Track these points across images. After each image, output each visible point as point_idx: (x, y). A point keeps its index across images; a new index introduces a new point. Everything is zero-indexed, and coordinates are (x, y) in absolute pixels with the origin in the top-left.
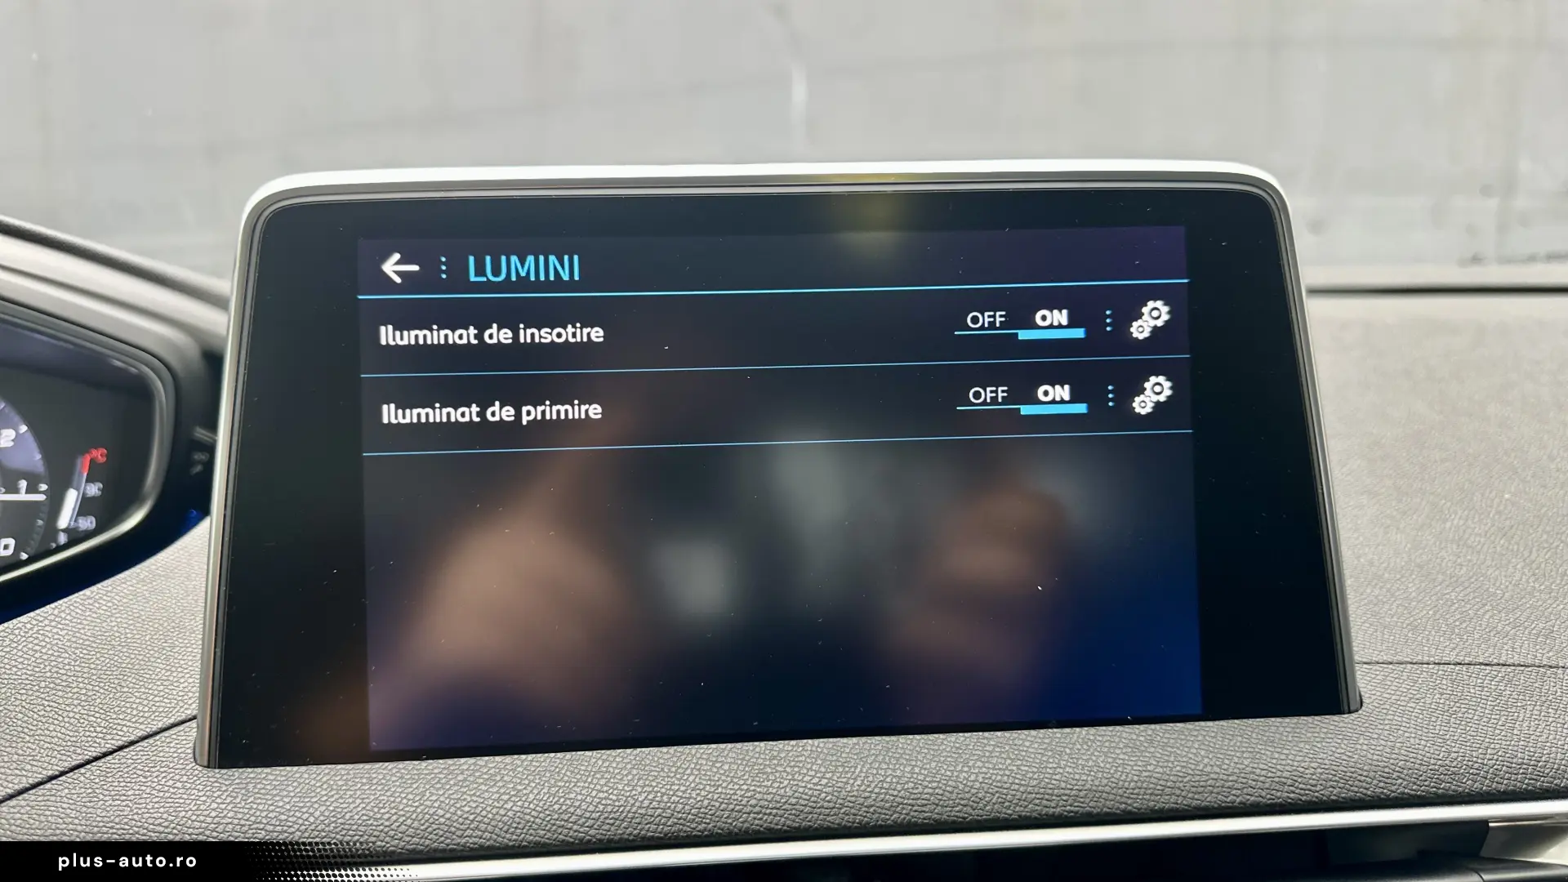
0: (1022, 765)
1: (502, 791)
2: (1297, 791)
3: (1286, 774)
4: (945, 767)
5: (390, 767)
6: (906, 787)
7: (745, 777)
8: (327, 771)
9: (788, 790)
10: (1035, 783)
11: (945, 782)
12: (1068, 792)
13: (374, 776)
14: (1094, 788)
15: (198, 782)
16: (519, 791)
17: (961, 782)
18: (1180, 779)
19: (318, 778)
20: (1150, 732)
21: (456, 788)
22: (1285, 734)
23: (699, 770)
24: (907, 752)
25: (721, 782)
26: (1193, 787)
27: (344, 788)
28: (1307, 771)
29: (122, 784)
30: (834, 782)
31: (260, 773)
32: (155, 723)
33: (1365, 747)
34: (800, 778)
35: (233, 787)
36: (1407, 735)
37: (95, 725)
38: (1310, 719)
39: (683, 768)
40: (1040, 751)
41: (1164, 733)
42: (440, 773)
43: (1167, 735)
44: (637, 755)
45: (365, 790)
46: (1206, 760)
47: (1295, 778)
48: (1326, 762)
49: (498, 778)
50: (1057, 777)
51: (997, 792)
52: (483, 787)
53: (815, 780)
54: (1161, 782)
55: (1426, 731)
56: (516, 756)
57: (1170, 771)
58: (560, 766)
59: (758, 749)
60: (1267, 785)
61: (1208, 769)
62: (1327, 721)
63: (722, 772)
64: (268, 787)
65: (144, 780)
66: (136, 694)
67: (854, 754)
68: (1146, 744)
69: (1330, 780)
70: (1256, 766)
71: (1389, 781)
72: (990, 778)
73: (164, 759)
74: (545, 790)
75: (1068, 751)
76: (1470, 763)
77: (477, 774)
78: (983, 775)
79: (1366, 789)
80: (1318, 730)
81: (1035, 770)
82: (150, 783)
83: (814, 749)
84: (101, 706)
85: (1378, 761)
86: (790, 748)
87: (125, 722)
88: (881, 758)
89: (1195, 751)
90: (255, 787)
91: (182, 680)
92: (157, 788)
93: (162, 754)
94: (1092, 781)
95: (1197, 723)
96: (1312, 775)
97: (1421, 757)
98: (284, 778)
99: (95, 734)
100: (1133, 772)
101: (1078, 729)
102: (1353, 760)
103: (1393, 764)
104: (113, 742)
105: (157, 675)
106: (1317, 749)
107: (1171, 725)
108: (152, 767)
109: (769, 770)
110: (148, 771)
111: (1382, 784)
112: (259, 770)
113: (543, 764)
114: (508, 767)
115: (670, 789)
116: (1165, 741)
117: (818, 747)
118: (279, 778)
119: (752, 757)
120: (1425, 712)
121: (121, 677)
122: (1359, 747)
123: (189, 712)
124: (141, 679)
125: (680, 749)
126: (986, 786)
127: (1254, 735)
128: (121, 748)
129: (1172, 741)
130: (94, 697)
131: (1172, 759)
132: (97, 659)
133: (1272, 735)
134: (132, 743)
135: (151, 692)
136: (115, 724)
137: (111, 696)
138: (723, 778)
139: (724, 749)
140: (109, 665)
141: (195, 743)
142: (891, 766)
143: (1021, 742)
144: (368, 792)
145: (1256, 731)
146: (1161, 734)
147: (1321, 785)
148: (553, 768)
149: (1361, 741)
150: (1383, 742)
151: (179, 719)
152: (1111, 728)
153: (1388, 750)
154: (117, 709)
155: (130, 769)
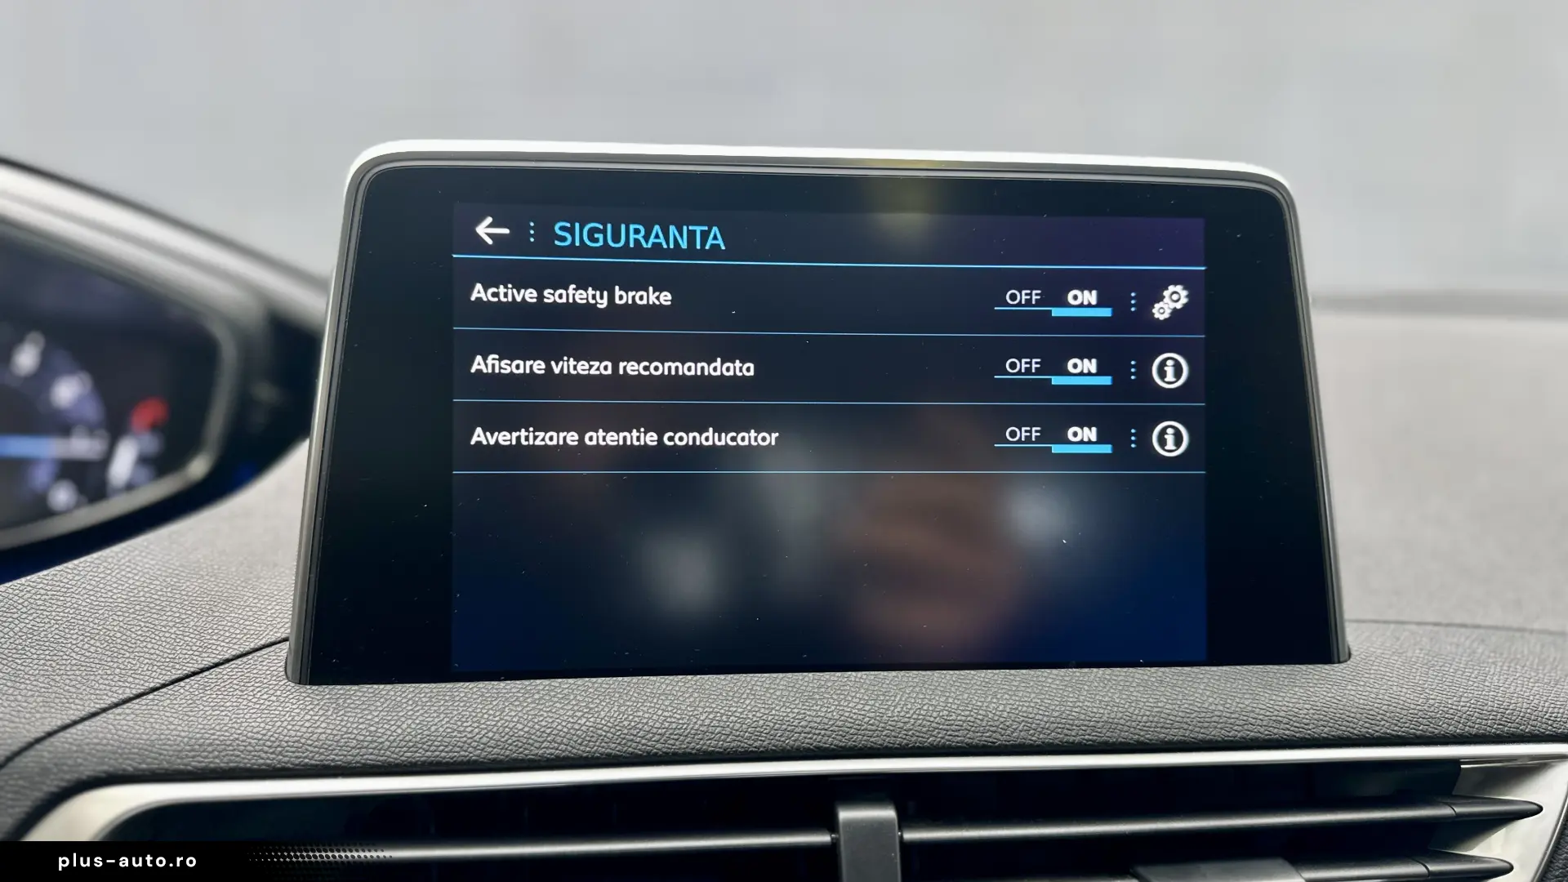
0: (1045, 698)
1: (576, 708)
2: (1292, 728)
3: (1282, 714)
4: (976, 698)
5: (470, 687)
6: (941, 714)
7: (797, 702)
8: (411, 690)
9: (835, 714)
10: (1056, 714)
11: (976, 711)
12: (1086, 723)
13: (456, 694)
14: (1110, 720)
15: (291, 696)
16: (591, 709)
17: (990, 712)
18: (1188, 715)
19: (403, 695)
20: (1160, 674)
21: (533, 705)
22: (1281, 679)
23: (754, 695)
24: (942, 684)
25: (774, 706)
26: (1199, 722)
27: (429, 704)
28: (1301, 712)
29: (220, 697)
30: (876, 709)
31: (348, 690)
32: (247, 644)
33: (1353, 693)
34: (846, 704)
35: (325, 701)
36: (1390, 683)
37: (191, 644)
38: (1303, 667)
39: (739, 693)
40: (1061, 687)
41: (1173, 675)
42: (518, 692)
43: (1175, 677)
44: (696, 681)
45: (449, 706)
46: (1211, 700)
47: (1291, 718)
48: (1319, 704)
49: (572, 697)
50: (1077, 710)
51: (1023, 721)
52: (558, 705)
53: (860, 706)
54: (1170, 717)
55: (1407, 680)
56: (587, 679)
57: (1179, 707)
58: (629, 688)
59: (806, 679)
60: (1265, 723)
61: (1213, 707)
62: (1319, 669)
63: (775, 697)
64: (357, 702)
65: (240, 693)
66: (227, 618)
67: (894, 685)
68: (1156, 684)
69: (1321, 720)
70: (1255, 705)
71: (1373, 722)
72: (1017, 709)
73: (258, 676)
74: (616, 708)
75: (1086, 687)
76: (1445, 709)
77: (552, 694)
78: (1011, 706)
79: (1353, 728)
80: (1311, 677)
81: (1058, 703)
82: (246, 696)
83: (857, 680)
84: (194, 628)
85: (1364, 704)
86: (836, 679)
87: (218, 643)
88: (917, 689)
89: (1201, 691)
90: (344, 702)
91: (269, 607)
92: (253, 700)
93: (255, 671)
94: (1109, 714)
95: (1202, 668)
96: (1306, 715)
97: (1402, 702)
98: (372, 695)
99: (191, 652)
100: (1145, 707)
101: (1095, 670)
102: (1342, 703)
103: (1377, 708)
104: (209, 659)
105: (245, 602)
106: (1310, 693)
107: (1180, 668)
108: (249, 682)
109: (817, 697)
110: (244, 686)
111: (1367, 725)
112: (348, 687)
113: (612, 686)
114: (580, 688)
115: (729, 711)
116: (1175, 682)
117: (861, 678)
118: (367, 695)
119: (802, 685)
120: (1406, 665)
121: (212, 603)
122: (1347, 692)
123: (279, 635)
124: (231, 605)
125: (736, 676)
126: (1013, 716)
127: (1254, 680)
128: (217, 665)
129: (1180, 682)
130: (187, 620)
131: (1180, 697)
132: (188, 586)
133: (1270, 679)
134: (228, 661)
135: (241, 616)
136: (210, 644)
137: (204, 619)
138: (776, 702)
139: (777, 677)
140: (199, 592)
141: (286, 663)
142: (927, 697)
143: (1044, 679)
144: (451, 708)
145: (1256, 676)
146: (1171, 676)
147: (1313, 724)
148: (622, 690)
149: (1349, 687)
150: (1369, 689)
151: (269, 640)
152: (1125, 669)
153: (1373, 696)
154: (210, 631)
155: (227, 683)
